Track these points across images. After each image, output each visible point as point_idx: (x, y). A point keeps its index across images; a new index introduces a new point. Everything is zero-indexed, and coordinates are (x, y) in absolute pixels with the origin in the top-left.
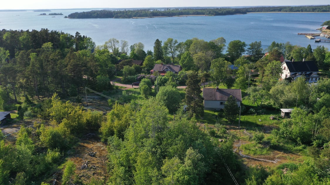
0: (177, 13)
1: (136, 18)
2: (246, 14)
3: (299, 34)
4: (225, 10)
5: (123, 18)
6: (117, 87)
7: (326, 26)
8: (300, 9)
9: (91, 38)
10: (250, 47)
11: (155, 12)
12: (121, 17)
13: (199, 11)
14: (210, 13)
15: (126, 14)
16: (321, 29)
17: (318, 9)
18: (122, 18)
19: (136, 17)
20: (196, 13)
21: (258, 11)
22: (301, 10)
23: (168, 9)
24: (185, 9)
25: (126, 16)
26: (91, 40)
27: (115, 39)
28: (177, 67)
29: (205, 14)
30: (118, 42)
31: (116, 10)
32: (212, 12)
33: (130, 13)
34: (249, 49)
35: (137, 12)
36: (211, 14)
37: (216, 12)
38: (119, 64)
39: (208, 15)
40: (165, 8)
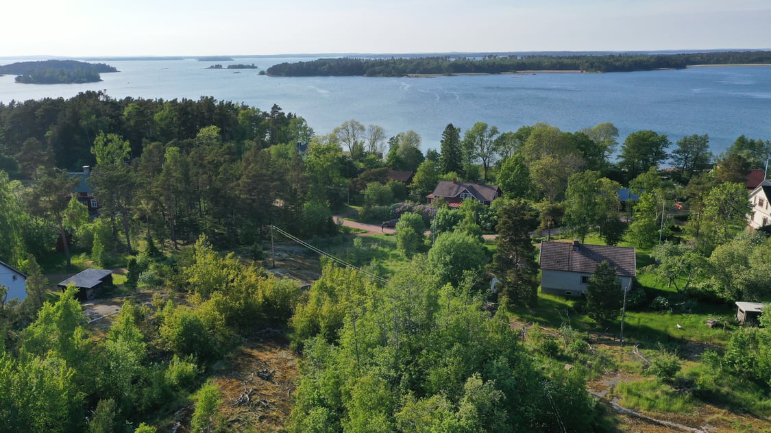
0: (510, 65)
1: (416, 77)
2: (685, 68)
4: (630, 60)
5: (387, 76)
6: (347, 230)
9: (304, 120)
10: (678, 148)
11: (459, 63)
12: (382, 74)
13: (566, 61)
14: (592, 67)
15: (394, 68)
18: (384, 76)
19: (414, 75)
20: (558, 66)
21: (718, 62)
23: (490, 55)
24: (532, 56)
25: (393, 71)
26: (304, 123)
27: (357, 123)
28: (490, 190)
29: (581, 68)
30: (362, 128)
31: (373, 59)
32: (596, 64)
33: (402, 65)
34: (678, 152)
35: (418, 64)
36: (594, 69)
37: (607, 63)
38: (359, 178)
39: (587, 70)
40: (484, 55)
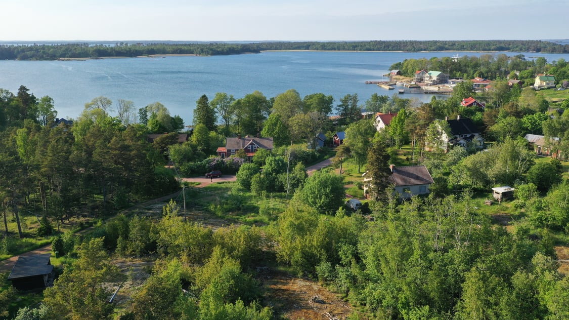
0: (143, 50)
1: (67, 60)
2: (260, 52)
3: (367, 83)
4: (226, 47)
5: (40, 60)
7: (395, 71)
8: (336, 47)
11: (102, 49)
12: (34, 58)
13: (183, 48)
14: (203, 52)
15: (44, 53)
16: (389, 75)
17: (360, 47)
18: (37, 59)
19: (66, 58)
20: (178, 51)
21: (276, 49)
22: (338, 47)
23: (122, 43)
24: (154, 44)
25: (44, 56)
27: (104, 99)
29: (195, 52)
30: (109, 103)
31: (15, 45)
32: (205, 50)
33: (51, 51)
34: (340, 106)
35: (67, 50)
36: (204, 53)
37: (211, 49)
39: (200, 54)
40: (116, 43)
